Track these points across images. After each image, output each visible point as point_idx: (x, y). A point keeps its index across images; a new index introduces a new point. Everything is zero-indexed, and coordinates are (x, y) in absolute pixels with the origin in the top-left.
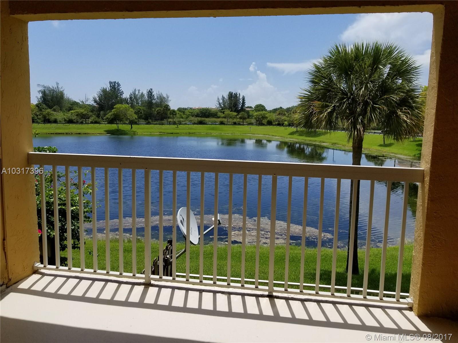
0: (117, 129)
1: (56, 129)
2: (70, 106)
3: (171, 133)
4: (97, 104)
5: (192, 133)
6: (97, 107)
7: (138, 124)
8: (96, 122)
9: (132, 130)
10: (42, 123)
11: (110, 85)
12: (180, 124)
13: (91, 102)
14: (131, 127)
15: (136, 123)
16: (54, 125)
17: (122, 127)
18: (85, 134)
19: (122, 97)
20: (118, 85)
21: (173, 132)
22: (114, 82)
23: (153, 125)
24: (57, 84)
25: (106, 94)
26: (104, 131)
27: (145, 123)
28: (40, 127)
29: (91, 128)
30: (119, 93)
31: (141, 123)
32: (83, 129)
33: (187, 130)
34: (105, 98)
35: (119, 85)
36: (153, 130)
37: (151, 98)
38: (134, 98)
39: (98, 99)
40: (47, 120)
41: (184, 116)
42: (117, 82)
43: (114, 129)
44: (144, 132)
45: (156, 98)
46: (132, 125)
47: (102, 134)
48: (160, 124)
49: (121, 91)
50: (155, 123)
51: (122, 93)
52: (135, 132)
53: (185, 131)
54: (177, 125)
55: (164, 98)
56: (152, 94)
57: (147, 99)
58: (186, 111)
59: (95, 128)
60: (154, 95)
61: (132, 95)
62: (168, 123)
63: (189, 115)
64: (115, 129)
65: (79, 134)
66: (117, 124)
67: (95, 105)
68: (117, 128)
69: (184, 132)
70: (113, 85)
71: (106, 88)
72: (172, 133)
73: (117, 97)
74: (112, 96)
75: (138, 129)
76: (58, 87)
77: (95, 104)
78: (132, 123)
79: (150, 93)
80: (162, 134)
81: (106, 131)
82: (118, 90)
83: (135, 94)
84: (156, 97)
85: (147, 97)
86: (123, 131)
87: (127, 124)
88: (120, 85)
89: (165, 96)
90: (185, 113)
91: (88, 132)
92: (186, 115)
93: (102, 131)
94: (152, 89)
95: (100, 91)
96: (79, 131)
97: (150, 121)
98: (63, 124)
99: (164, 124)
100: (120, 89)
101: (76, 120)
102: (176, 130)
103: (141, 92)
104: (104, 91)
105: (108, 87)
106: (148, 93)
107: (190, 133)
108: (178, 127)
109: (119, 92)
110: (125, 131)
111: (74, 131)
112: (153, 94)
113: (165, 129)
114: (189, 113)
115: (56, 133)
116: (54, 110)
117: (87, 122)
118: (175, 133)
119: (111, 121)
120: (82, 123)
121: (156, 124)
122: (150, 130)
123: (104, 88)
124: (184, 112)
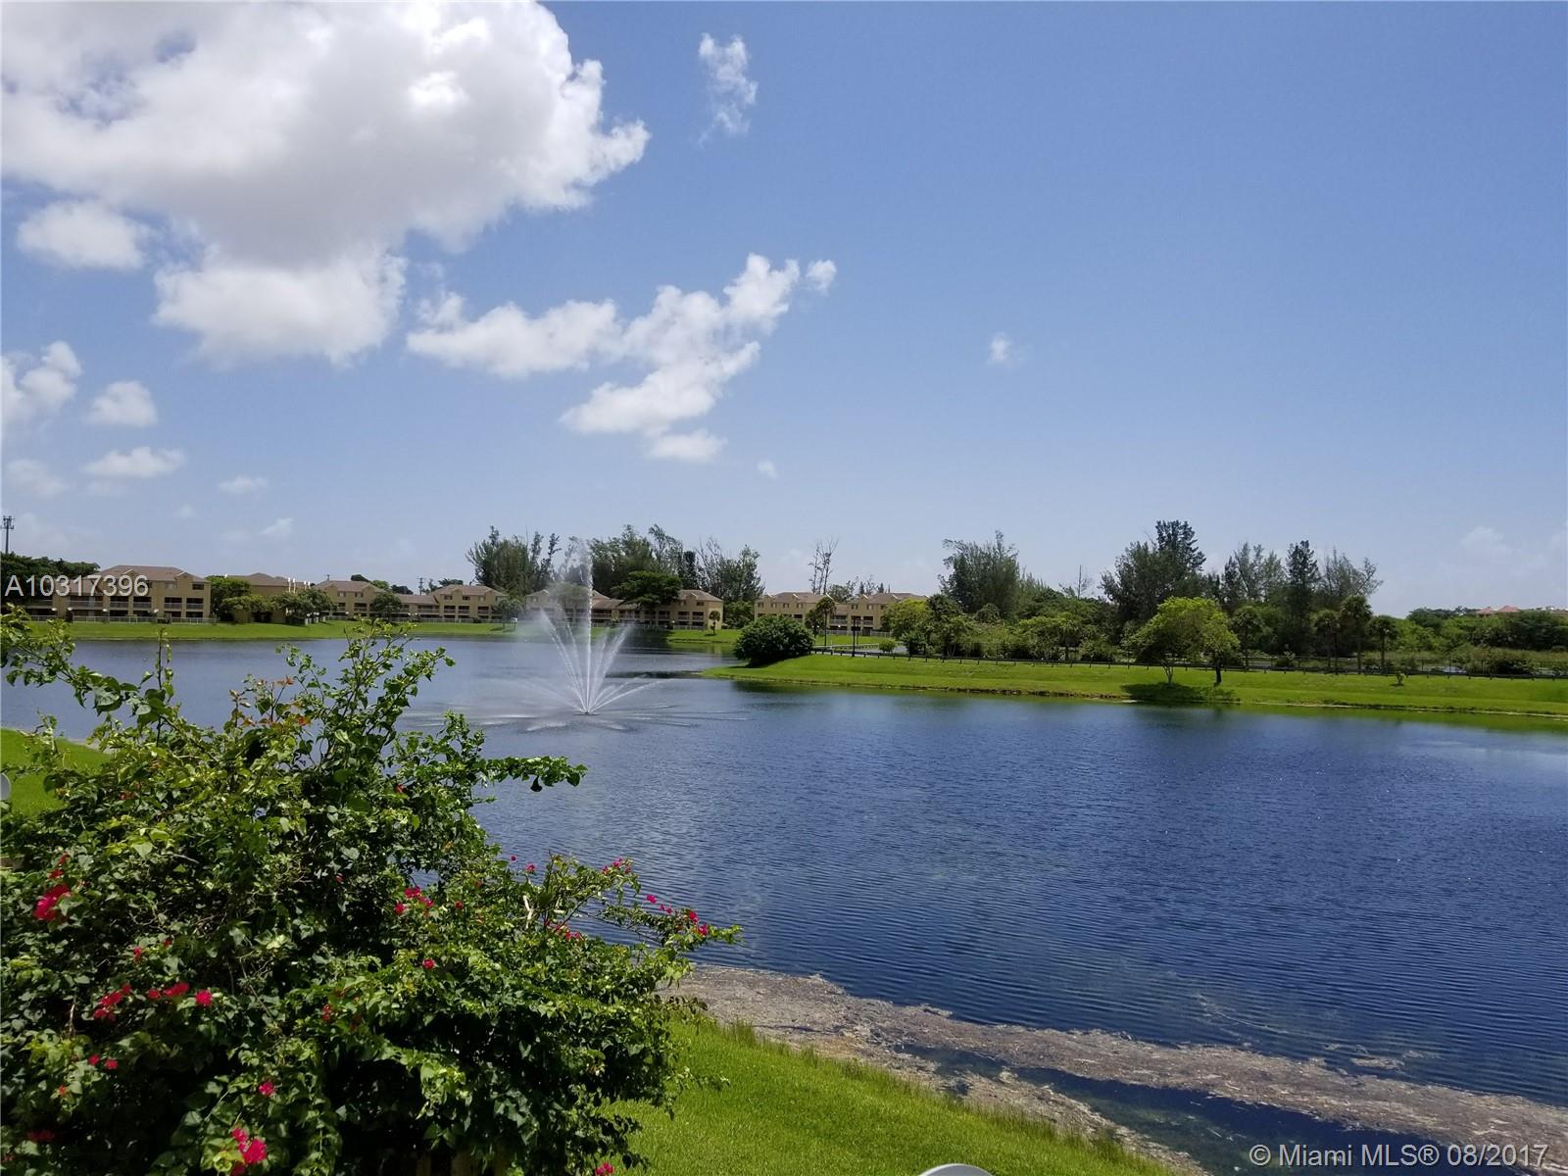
0: (1165, 684)
1: (972, 677)
2: (1032, 603)
3: (1372, 707)
4: (1116, 597)
5: (1463, 711)
6: (1113, 607)
7: (1245, 669)
8: (1100, 659)
9: (1217, 688)
10: (937, 658)
11: (1161, 535)
12: (1413, 672)
13: (1096, 592)
14: (1215, 678)
15: (1236, 665)
16: (970, 664)
17: (1184, 675)
18: (1061, 695)
19: (1198, 572)
20: (1185, 533)
21: (1377, 702)
22: (1173, 524)
23: (1301, 673)
24: (1000, 536)
25: (1144, 565)
26: (1123, 687)
27: (1269, 664)
28: (929, 669)
29: (1079, 678)
30: (1188, 561)
31: (1257, 663)
32: (1056, 678)
33: (1441, 696)
34: (1142, 577)
35: (1188, 533)
36: (1299, 692)
37: (1302, 573)
38: (1240, 574)
39: (1117, 580)
40: (953, 646)
41: (1436, 642)
42: (1183, 524)
43: (1155, 683)
44: (1265, 698)
45: (1323, 574)
46: (1222, 672)
47: (1114, 701)
48: (1328, 670)
49: (1196, 553)
50: (1311, 664)
51: (1199, 561)
52: (1229, 693)
53: (1431, 699)
54: (1398, 676)
55: (1355, 573)
56: (1306, 558)
57: (1288, 579)
58: (1446, 623)
59: (1093, 678)
60: (1314, 565)
61: (1234, 565)
62: (1363, 667)
63: (1459, 636)
64: (1160, 683)
65: (1042, 694)
66: (1167, 665)
67: (1108, 601)
68: (1167, 681)
69: (1426, 705)
70: (1169, 536)
71: (1146, 544)
72: (1376, 707)
73: (1181, 574)
74: (1165, 570)
75: (1242, 685)
76: (999, 545)
77: (1108, 599)
78: (1222, 662)
79: (1300, 557)
80: (1333, 709)
81: (1128, 689)
82: (1188, 548)
83: (1243, 561)
84: (1322, 571)
85: (1291, 571)
86: (1186, 689)
87: (1204, 666)
88: (1193, 533)
89: (1358, 565)
90: (1443, 631)
91: (1070, 689)
92: (1447, 638)
93: (1115, 688)
94: (1306, 544)
95: (1125, 554)
96: (1041, 686)
97: (1290, 656)
98: (995, 662)
99: (1343, 671)
100: (1193, 546)
101: (1037, 649)
102: (1392, 696)
103: (1265, 555)
104: (1140, 554)
105: (1151, 541)
106: (1294, 556)
107: (1451, 710)
108: (1400, 684)
109: (1187, 556)
110: (1192, 690)
111: (1026, 684)
112: (1313, 559)
113: (1347, 689)
114: (1462, 631)
115: (972, 691)
116: (982, 618)
117: (1069, 656)
118: (1386, 707)
119: (1149, 656)
120: (1054, 659)
121: (1314, 670)
122: (1284, 691)
123: (1139, 546)
124: (1437, 627)
